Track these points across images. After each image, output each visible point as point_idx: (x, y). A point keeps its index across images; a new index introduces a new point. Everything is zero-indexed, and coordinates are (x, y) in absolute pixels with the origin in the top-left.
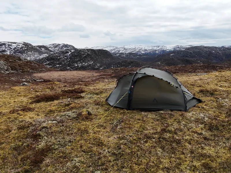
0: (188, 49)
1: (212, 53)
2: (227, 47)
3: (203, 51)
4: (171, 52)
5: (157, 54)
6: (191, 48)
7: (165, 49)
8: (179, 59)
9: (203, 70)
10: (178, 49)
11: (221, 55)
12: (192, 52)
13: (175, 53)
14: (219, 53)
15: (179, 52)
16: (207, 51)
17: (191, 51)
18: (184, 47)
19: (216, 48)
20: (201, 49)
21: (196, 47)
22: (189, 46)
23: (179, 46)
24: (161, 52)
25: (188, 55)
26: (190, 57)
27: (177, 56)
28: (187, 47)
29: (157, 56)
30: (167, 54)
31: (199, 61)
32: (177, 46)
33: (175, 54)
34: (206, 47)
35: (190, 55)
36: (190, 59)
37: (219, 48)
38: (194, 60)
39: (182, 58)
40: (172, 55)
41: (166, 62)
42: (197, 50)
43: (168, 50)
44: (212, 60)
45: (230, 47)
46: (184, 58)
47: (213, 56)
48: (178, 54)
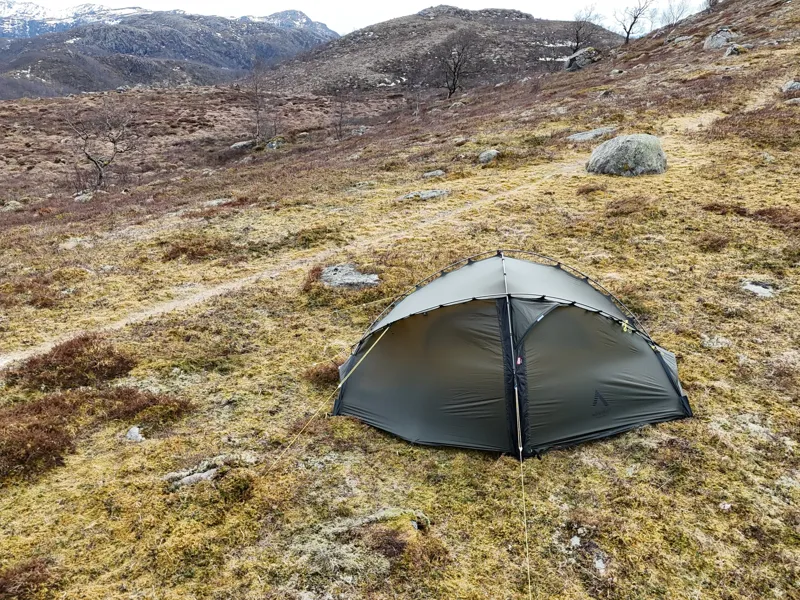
0: (132, 21)
1: (214, 41)
2: (256, 20)
3: (182, 30)
4: (63, 32)
5: (8, 35)
6: (142, 17)
7: (38, 18)
8: (103, 61)
10: (91, 19)
11: (244, 46)
12: (148, 35)
13: (82, 35)
14: (236, 40)
15: (99, 31)
16: (198, 34)
17: (142, 31)
18: (113, 12)
19: (224, 21)
20: (176, 25)
21: (158, 17)
22: (132, 11)
23: (95, 9)
24: (25, 25)
25: (135, 47)
26: (141, 52)
27: (94, 47)
28: (124, 12)
29: (12, 44)
30: (53, 36)
31: (177, 69)
32: (86, 6)
33: (86, 40)
34: (191, 17)
35: (141, 46)
36: (142, 61)
37: (235, 22)
38: (159, 63)
39: (115, 56)
40: (71, 42)
41: (55, 71)
42: (160, 28)
43: (53, 22)
44: (217, 65)
45: (265, 20)
46: (122, 55)
47: (219, 52)
48: (97, 39)
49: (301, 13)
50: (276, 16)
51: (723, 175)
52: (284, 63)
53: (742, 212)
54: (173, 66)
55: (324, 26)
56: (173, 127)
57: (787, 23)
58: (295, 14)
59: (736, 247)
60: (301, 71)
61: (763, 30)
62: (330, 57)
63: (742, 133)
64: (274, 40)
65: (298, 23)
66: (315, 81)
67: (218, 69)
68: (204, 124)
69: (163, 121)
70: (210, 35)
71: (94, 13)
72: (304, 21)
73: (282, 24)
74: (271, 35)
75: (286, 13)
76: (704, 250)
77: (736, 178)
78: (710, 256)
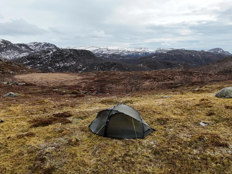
0: (170, 52)
1: (192, 57)
2: (206, 51)
3: (183, 54)
4: (153, 54)
5: (140, 56)
6: (172, 51)
7: (147, 52)
8: (160, 62)
10: (160, 52)
11: (201, 58)
12: (173, 55)
13: (157, 56)
14: (199, 57)
15: (161, 55)
16: (187, 55)
17: (172, 54)
18: (165, 50)
19: (196, 51)
20: (182, 53)
21: (177, 51)
22: (171, 49)
23: (161, 49)
24: (144, 54)
25: (169, 58)
26: (171, 60)
27: (159, 59)
28: (168, 50)
29: (140, 58)
30: (149, 56)
31: (180, 64)
32: (159, 48)
33: (157, 57)
34: (186, 51)
35: (171, 58)
36: (171, 62)
37: (199, 52)
38: (175, 63)
39: (163, 61)
40: (154, 57)
41: (148, 65)
42: (178, 54)
43: (150, 53)
44: (192, 64)
45: (209, 51)
46: (165, 61)
47: (193, 60)
48: (160, 56)
49: (221, 49)
50: (212, 50)
52: (211, 63)
54: (179, 63)
55: (228, 52)
56: (164, 80)
58: (218, 49)
60: (216, 66)
62: (227, 62)
64: (211, 57)
65: (219, 52)
66: (221, 69)
67: (192, 65)
68: (173, 79)
69: (162, 78)
70: (191, 55)
71: (161, 50)
72: (221, 51)
73: (214, 52)
74: (210, 55)
75: (216, 49)
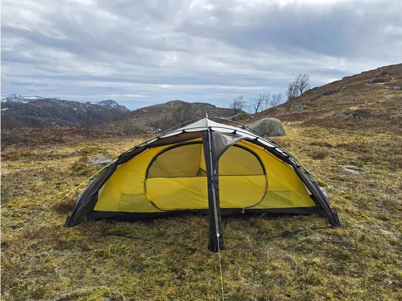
0: (34, 101)
1: (73, 112)
2: (94, 103)
3: (58, 106)
6: (39, 100)
8: (18, 119)
9: (73, 136)
10: (14, 100)
11: (87, 115)
12: (41, 108)
13: (10, 107)
14: (83, 112)
15: (18, 105)
16: (65, 108)
17: (39, 106)
18: (26, 98)
19: (78, 103)
20: (55, 104)
21: (47, 100)
22: (35, 98)
23: (17, 96)
25: (34, 113)
26: (37, 115)
27: (14, 112)
28: (31, 98)
32: (13, 95)
33: (11, 109)
34: (63, 101)
35: (37, 113)
36: (37, 119)
37: (83, 104)
38: (46, 120)
39: (24, 116)
40: (4, 110)
42: (49, 105)
44: (73, 122)
45: (97, 104)
46: (28, 116)
47: (74, 116)
48: (16, 109)
49: (114, 101)
50: (102, 102)
51: (315, 135)
52: (105, 121)
53: (330, 146)
54: (52, 121)
55: (124, 107)
57: (324, 102)
58: (111, 102)
59: (331, 157)
60: (113, 125)
61: (314, 104)
62: (126, 119)
63: (319, 124)
64: (101, 112)
65: (112, 106)
66: (119, 129)
67: (74, 124)
70: (71, 109)
71: (17, 98)
72: (116, 105)
73: (105, 105)
74: (100, 110)
75: (107, 101)
76: (315, 158)
77: (322, 136)
78: (319, 161)
